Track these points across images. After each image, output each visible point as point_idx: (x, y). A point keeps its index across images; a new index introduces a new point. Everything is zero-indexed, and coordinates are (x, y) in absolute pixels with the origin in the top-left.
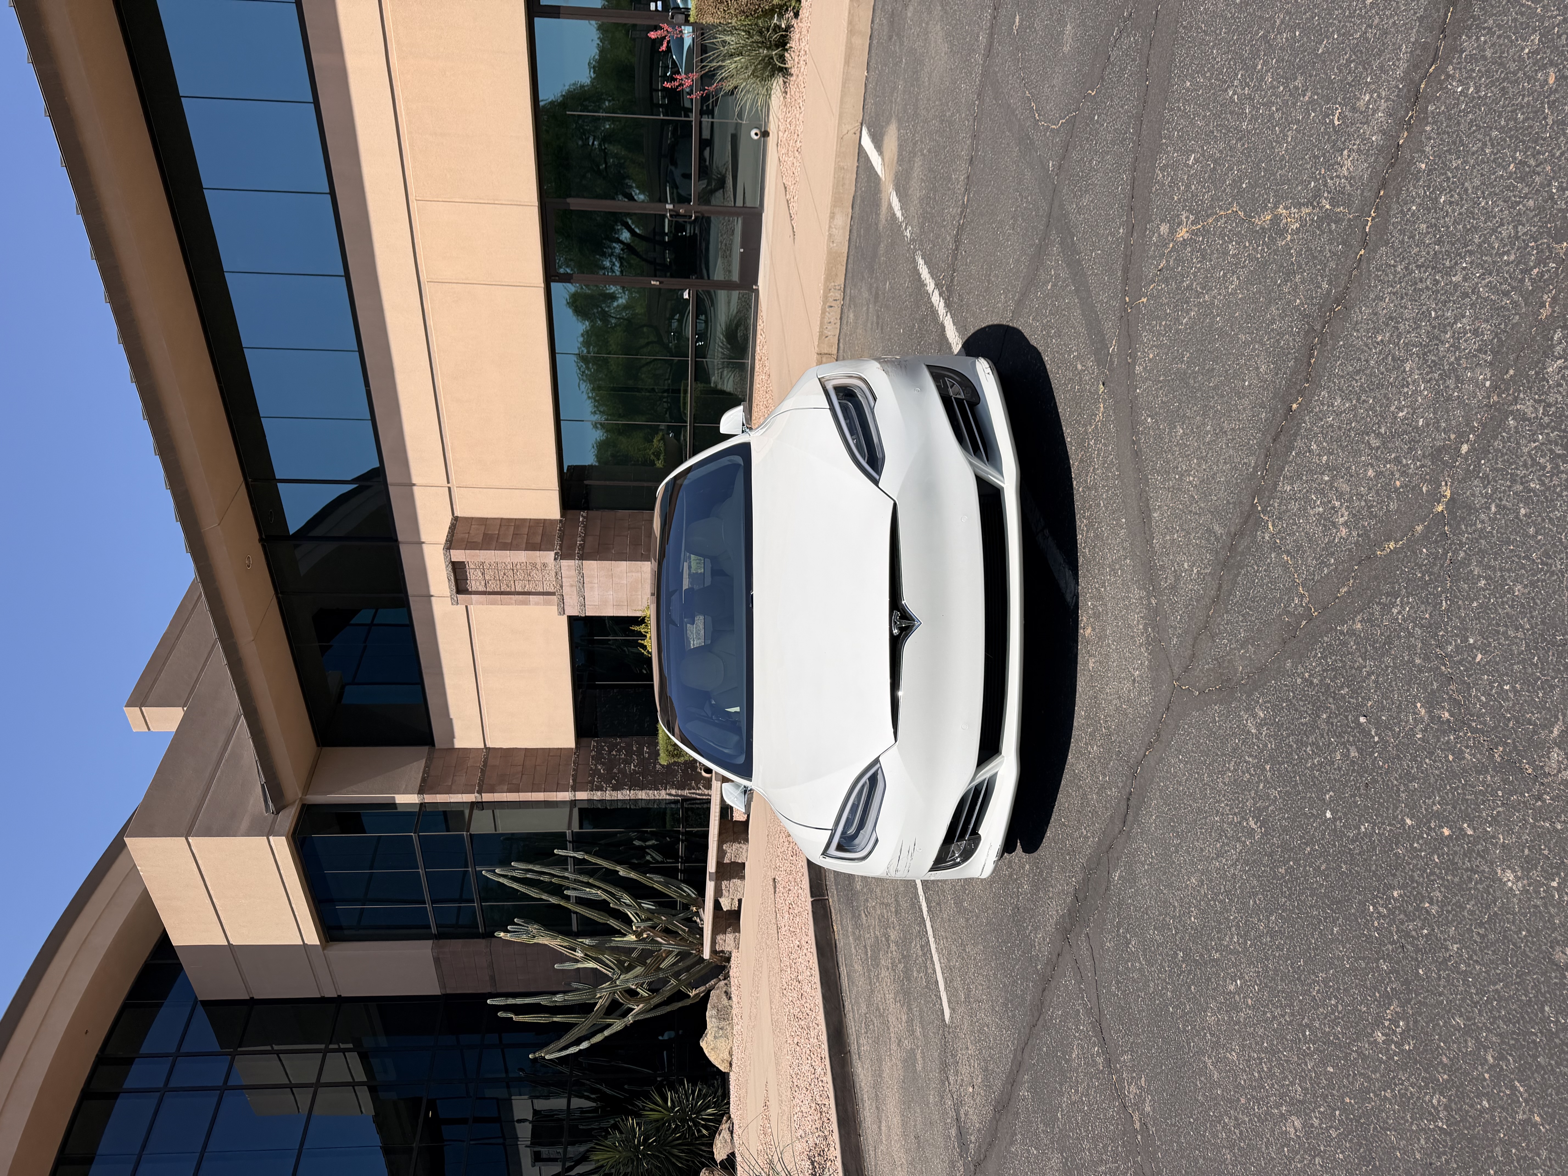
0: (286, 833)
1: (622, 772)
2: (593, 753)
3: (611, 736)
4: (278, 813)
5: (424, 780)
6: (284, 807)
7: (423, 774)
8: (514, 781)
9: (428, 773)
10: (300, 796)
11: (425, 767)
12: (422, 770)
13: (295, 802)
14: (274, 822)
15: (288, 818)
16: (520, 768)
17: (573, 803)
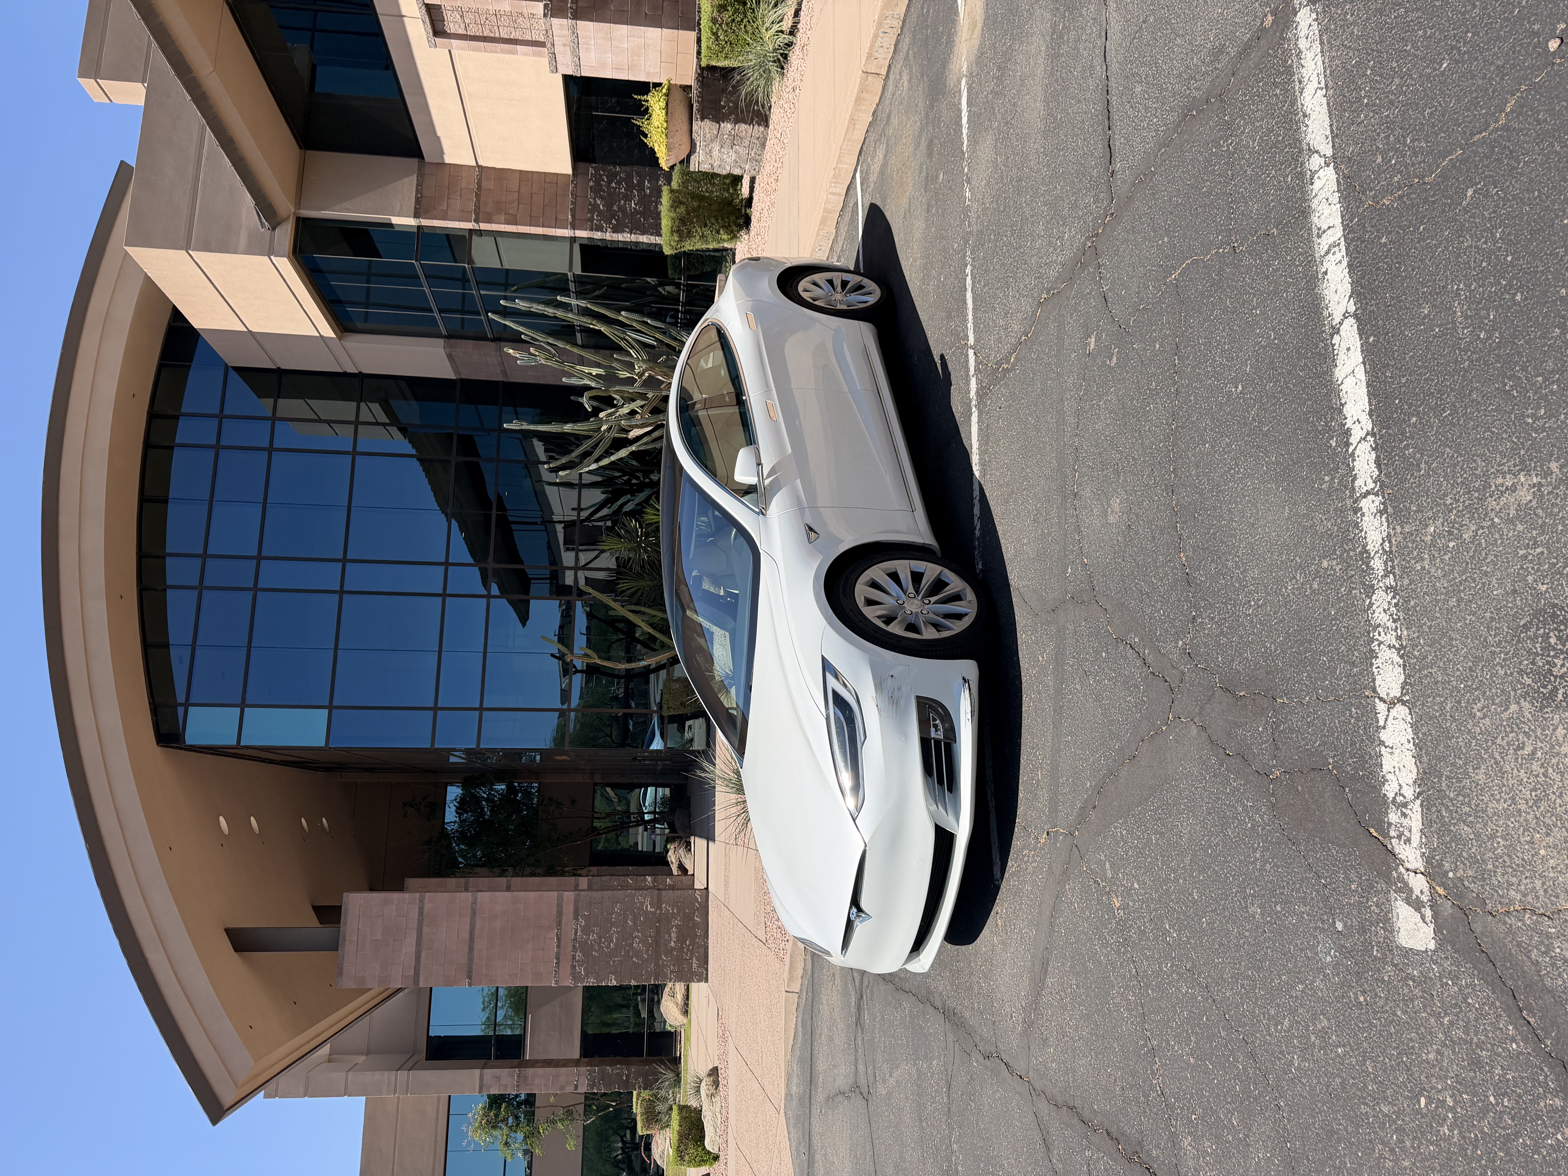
0: (287, 254)
1: (622, 209)
2: (591, 183)
3: (609, 164)
4: (274, 229)
5: (418, 201)
6: (279, 224)
7: (416, 194)
8: (511, 212)
9: (421, 193)
10: (293, 210)
11: (418, 185)
12: (414, 189)
13: (289, 217)
14: (272, 239)
15: (285, 234)
16: (516, 195)
17: (573, 239)
